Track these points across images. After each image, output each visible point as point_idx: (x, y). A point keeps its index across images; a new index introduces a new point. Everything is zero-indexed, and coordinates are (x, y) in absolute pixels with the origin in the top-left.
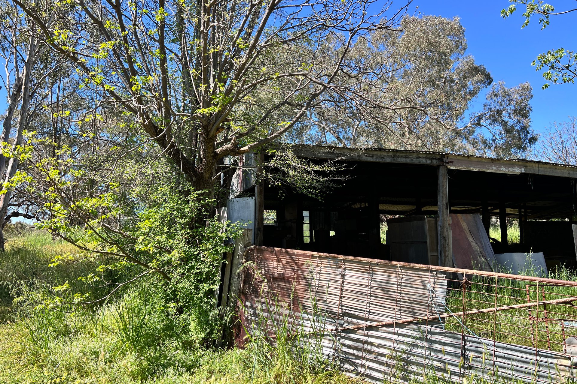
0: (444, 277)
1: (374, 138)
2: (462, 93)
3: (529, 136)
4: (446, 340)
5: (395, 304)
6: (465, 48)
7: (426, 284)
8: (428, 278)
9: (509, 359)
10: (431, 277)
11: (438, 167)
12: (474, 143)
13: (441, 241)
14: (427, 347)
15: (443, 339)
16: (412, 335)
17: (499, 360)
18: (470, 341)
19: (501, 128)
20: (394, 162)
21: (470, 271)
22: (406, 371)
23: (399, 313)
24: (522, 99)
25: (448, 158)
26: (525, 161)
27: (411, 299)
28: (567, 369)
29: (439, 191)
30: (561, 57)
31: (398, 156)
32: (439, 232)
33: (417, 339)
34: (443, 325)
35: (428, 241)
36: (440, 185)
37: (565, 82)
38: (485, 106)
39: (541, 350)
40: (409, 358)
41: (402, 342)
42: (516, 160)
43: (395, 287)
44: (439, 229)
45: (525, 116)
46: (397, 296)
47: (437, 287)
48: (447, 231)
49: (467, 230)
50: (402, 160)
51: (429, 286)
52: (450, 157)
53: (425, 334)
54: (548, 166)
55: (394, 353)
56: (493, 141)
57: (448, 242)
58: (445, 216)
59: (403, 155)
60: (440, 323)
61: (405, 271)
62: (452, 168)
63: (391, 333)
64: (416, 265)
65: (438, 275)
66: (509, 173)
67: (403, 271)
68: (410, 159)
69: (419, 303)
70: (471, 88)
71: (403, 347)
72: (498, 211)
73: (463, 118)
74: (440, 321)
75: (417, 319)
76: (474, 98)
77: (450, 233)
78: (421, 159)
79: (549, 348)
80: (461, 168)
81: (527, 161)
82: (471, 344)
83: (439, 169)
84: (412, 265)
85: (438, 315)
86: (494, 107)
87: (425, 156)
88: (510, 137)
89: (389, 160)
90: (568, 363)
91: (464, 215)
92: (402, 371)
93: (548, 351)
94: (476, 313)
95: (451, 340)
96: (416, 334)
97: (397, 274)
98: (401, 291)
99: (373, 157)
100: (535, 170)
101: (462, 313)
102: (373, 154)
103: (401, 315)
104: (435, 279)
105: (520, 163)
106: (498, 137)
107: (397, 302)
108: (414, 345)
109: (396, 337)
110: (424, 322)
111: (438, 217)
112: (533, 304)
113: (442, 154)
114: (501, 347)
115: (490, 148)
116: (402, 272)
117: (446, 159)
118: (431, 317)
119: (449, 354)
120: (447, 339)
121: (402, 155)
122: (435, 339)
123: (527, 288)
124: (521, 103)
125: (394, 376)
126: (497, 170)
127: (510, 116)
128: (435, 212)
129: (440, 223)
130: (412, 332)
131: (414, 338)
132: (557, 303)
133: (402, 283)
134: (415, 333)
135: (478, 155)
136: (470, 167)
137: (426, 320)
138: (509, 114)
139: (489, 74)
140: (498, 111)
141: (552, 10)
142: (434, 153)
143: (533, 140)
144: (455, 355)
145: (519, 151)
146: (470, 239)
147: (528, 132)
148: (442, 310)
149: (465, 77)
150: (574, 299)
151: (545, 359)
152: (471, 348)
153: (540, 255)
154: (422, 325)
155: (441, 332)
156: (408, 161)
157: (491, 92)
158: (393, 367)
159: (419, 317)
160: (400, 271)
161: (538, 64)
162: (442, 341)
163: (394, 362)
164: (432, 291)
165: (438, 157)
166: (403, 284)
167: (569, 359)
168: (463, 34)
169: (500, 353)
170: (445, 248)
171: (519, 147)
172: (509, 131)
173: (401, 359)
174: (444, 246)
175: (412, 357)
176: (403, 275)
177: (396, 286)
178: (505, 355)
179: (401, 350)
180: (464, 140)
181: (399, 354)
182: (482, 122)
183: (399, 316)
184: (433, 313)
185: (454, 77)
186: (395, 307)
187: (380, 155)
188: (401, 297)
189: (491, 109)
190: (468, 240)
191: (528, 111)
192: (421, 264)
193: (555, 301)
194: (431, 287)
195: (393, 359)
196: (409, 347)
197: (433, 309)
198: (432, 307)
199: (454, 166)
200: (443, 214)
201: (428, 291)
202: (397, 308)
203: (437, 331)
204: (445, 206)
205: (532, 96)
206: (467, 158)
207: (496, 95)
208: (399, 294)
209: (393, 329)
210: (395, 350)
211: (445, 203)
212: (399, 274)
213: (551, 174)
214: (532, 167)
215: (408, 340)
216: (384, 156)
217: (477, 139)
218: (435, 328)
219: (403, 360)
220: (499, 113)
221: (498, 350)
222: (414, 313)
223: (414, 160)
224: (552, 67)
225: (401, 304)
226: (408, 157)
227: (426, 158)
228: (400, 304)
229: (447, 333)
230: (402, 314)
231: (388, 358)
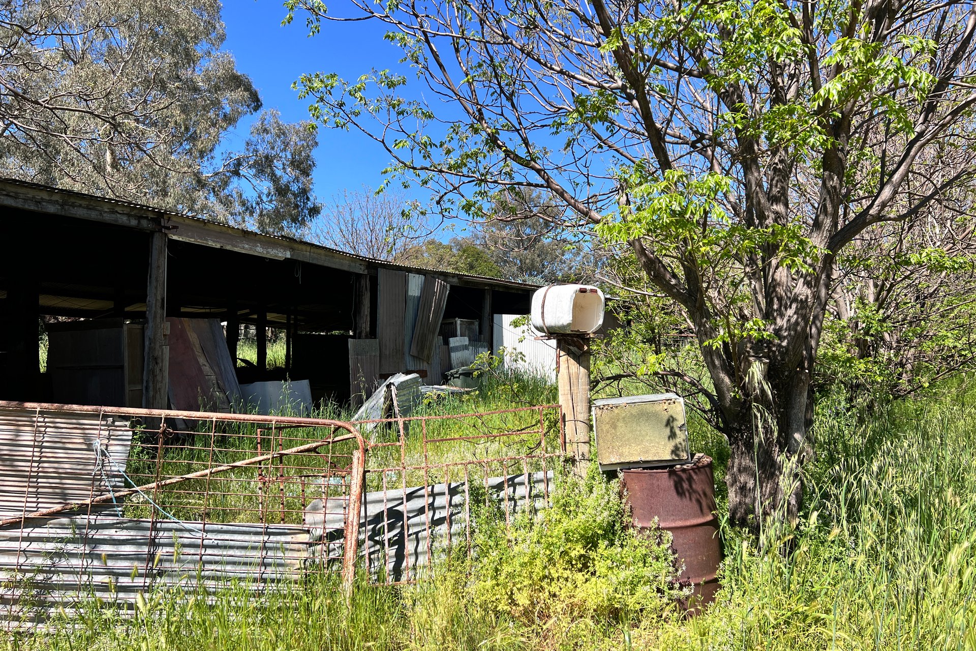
0: (126, 426)
1: (38, 163)
2: (211, 114)
3: (310, 205)
4: (123, 534)
5: (26, 484)
6: (222, 38)
7: (92, 440)
8: (97, 429)
9: (225, 547)
10: (103, 428)
11: (152, 234)
12: (226, 202)
13: (148, 365)
14: (86, 554)
15: (118, 533)
16: (59, 536)
17: (209, 551)
18: (165, 530)
19: (271, 185)
20: (63, 213)
21: (173, 413)
22: (42, 604)
23: (35, 500)
24: (303, 146)
25: (169, 219)
26: (293, 240)
27: (60, 471)
28: (304, 546)
29: (150, 277)
30: (332, 87)
31: (73, 203)
32: (146, 349)
33: (66, 543)
34: (120, 509)
35: (126, 364)
36: (153, 266)
37: (338, 126)
38: (248, 144)
39: (272, 525)
40: (50, 578)
41: (37, 553)
42: (279, 237)
43: (28, 452)
44: (147, 343)
45: (306, 173)
46: (32, 467)
47: (112, 445)
48: (161, 346)
49: (198, 346)
50: (80, 213)
51: (97, 444)
52: (174, 219)
53: (85, 531)
54: (323, 252)
55: (19, 576)
56: (258, 204)
57: (162, 366)
58: (158, 320)
59: (84, 203)
60: (113, 506)
61: (52, 420)
62: (175, 238)
63: (15, 539)
64: (75, 407)
65: (117, 423)
66: (268, 256)
67: (46, 420)
68: (97, 213)
69: (75, 476)
70: (228, 109)
71: (38, 561)
72: (255, 316)
73: (212, 158)
74: (115, 503)
75: (69, 506)
76: (231, 128)
77: (166, 350)
78: (118, 215)
79: (283, 520)
80: (192, 240)
81: (295, 240)
82: (166, 534)
83: (153, 238)
84: (66, 407)
85: (111, 493)
86: (263, 150)
87: (127, 211)
88: (282, 202)
89: (52, 209)
90: (305, 538)
91: (194, 320)
92: (34, 605)
93: (282, 525)
94: (177, 482)
95: (132, 533)
96: (67, 533)
97: (32, 426)
98: (41, 457)
99: (16, 198)
100: (306, 256)
101: (154, 485)
102: (16, 193)
103: (38, 503)
104: (109, 430)
105: (285, 243)
106: (265, 198)
107: (31, 480)
108: (60, 554)
109: (24, 545)
110: (82, 510)
111: (147, 322)
112: (265, 457)
113: (159, 212)
114: (213, 531)
115: (251, 214)
116: (46, 422)
117: (166, 221)
118: (98, 498)
119: (126, 557)
120: (125, 532)
121: (80, 202)
122: (102, 537)
123: (259, 433)
124: (301, 152)
125: (17, 619)
126: (251, 249)
127: (284, 168)
128: (142, 315)
129: (149, 333)
130: (59, 531)
131: (61, 540)
132: (298, 452)
133: (43, 442)
134: (65, 531)
135: (232, 223)
136: (207, 240)
137: (87, 505)
138: (283, 164)
139: (256, 92)
140: (267, 157)
141: (325, 11)
142: (144, 209)
143: (315, 211)
144: (137, 557)
145: (294, 224)
146: (202, 360)
147: (308, 199)
148: (118, 484)
149: (217, 88)
150: (320, 443)
151: (278, 538)
152: (166, 541)
153: (305, 383)
154: (79, 515)
155: (115, 521)
156: (93, 215)
157: (258, 124)
158: (15, 602)
159: (74, 502)
160: (42, 420)
161: (300, 89)
162: (116, 537)
163: (18, 592)
164: (102, 451)
165: (151, 216)
166: (45, 444)
167: (308, 532)
168: (218, 12)
169: (211, 541)
170: (155, 376)
171: (295, 220)
172: (282, 191)
173: (33, 584)
174: (153, 372)
175: (55, 578)
176: (47, 427)
177: (31, 449)
178: (219, 542)
179: (34, 568)
180: (212, 194)
181: (28, 575)
182: (243, 171)
183: (35, 505)
184: (102, 491)
185: (200, 84)
186: (25, 489)
187: (34, 197)
188: (40, 469)
189: (257, 151)
190: (198, 362)
191: (310, 165)
192: (84, 405)
193: (295, 449)
194: (101, 444)
195: (15, 587)
196: (51, 558)
197: (103, 483)
198: (101, 480)
199: (180, 235)
200: (155, 317)
201: (95, 453)
202: (30, 490)
203: (108, 522)
204: (159, 304)
205: (316, 143)
206: (202, 225)
207: (266, 131)
208: (36, 464)
209: (20, 530)
210: (20, 570)
211: (159, 298)
212: (38, 426)
213: (326, 264)
214: (302, 250)
215: (50, 546)
216: (42, 199)
217: (232, 197)
218: (104, 517)
219: (36, 585)
220: (269, 160)
221: (209, 536)
222: (64, 496)
223: (105, 215)
224: (322, 99)
225: (38, 483)
226: (94, 209)
227: (129, 215)
228: (36, 482)
229: (126, 523)
230: (40, 500)
231: (6, 586)
